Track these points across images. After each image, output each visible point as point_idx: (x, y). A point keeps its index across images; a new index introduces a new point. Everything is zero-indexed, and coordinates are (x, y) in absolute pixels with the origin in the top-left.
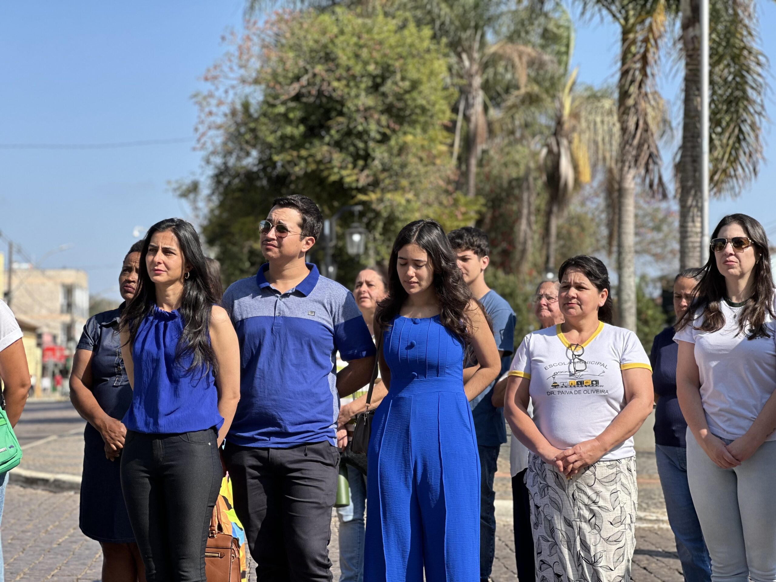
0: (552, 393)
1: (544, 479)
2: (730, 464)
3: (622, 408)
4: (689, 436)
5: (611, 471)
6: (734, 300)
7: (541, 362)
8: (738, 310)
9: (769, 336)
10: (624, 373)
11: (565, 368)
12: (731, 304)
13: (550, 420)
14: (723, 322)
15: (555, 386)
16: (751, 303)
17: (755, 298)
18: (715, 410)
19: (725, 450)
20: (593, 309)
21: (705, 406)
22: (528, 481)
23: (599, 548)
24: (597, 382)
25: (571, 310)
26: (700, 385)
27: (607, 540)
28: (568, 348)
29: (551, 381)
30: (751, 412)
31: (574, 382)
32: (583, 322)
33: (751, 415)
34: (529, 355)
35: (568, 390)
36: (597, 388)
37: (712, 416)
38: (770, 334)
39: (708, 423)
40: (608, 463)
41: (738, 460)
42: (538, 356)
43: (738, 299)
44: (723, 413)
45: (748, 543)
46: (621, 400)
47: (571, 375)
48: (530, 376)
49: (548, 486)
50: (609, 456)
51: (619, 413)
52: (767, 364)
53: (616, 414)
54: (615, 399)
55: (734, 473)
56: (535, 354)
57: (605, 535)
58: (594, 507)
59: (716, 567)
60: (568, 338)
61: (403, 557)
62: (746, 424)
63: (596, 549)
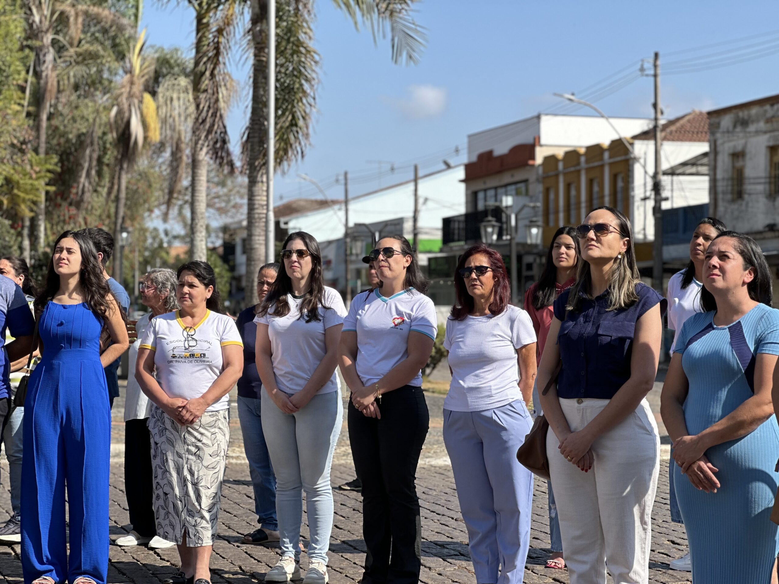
0: (171, 362)
1: (164, 423)
2: (292, 411)
3: (221, 373)
4: (264, 391)
5: (212, 419)
6: (297, 294)
7: (164, 339)
8: (299, 301)
9: (320, 320)
10: (223, 348)
11: (181, 344)
12: (295, 297)
13: (169, 381)
14: (289, 309)
15: (174, 357)
16: (308, 296)
17: (311, 292)
18: (282, 373)
19: (288, 401)
20: (202, 301)
21: (275, 370)
22: (150, 425)
23: (201, 473)
24: (204, 355)
25: (185, 302)
26: (272, 355)
27: (207, 467)
28: (184, 330)
29: (171, 353)
30: (307, 374)
31: (188, 354)
32: (195, 310)
33: (306, 376)
34: (155, 333)
35: (183, 360)
36: (204, 359)
37: (280, 377)
38: (321, 318)
39: (276, 382)
40: (211, 413)
41: (297, 407)
42: (162, 334)
43: (299, 292)
44: (287, 375)
45: (302, 466)
46: (221, 368)
47: (186, 349)
48: (155, 348)
49: (166, 429)
50: (210, 408)
51: (218, 377)
52: (319, 340)
53: (216, 377)
54: (217, 368)
55: (294, 417)
56: (160, 333)
57: (205, 463)
58: (199, 444)
59: (279, 484)
60: (184, 322)
61: (51, 484)
62: (302, 382)
63: (198, 474)
